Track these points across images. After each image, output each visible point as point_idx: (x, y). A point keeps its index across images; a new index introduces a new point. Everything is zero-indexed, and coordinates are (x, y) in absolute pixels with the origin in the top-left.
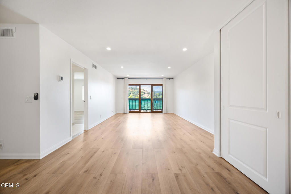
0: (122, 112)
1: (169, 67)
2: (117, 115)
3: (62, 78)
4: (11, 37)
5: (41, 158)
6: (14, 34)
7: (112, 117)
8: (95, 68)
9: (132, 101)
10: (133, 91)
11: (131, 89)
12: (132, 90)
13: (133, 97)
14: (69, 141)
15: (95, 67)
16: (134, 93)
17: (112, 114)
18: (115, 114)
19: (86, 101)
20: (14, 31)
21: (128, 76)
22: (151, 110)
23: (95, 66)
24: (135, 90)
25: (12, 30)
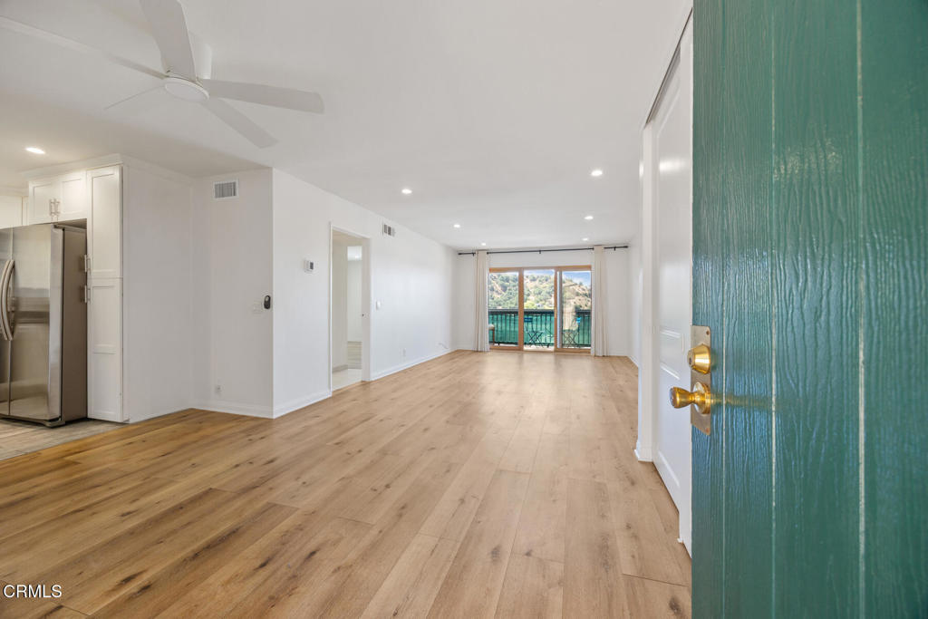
0: (471, 347)
1: (589, 218)
2: (457, 354)
3: (312, 264)
4: (233, 197)
5: (275, 417)
6: (237, 192)
7: (439, 357)
8: (389, 234)
9: (504, 317)
10: (536, 287)
11: (531, 280)
12: (533, 284)
13: (536, 305)
14: (326, 397)
15: (389, 230)
16: (540, 293)
17: (442, 352)
18: (449, 351)
19: (365, 315)
20: (237, 185)
21: (484, 245)
22: (555, 344)
23: (390, 228)
24: (545, 284)
25: (234, 184)
